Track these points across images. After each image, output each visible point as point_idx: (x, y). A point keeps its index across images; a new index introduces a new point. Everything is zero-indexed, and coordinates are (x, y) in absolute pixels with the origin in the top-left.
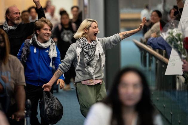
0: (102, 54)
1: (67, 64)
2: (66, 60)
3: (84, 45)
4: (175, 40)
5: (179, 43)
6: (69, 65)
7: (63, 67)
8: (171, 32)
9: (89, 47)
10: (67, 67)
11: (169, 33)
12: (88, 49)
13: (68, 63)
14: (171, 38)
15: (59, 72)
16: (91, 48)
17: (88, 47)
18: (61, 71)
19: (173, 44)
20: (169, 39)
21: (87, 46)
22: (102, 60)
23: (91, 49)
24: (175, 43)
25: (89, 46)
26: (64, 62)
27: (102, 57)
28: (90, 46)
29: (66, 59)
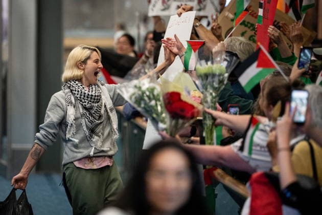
0: (111, 110)
1: (51, 131)
2: (48, 123)
3: (82, 97)
4: (146, 98)
5: (153, 103)
6: (54, 133)
7: (44, 137)
8: (138, 85)
9: (92, 100)
10: (51, 137)
11: (136, 87)
12: (90, 102)
13: (52, 129)
14: (139, 95)
15: (36, 149)
16: (95, 100)
17: (89, 99)
18: (40, 147)
19: (143, 105)
20: (136, 98)
21: (88, 97)
22: (113, 120)
23: (96, 103)
24: (146, 104)
25: (91, 98)
26: (45, 128)
27: (111, 115)
28: (93, 97)
29: (48, 121)
